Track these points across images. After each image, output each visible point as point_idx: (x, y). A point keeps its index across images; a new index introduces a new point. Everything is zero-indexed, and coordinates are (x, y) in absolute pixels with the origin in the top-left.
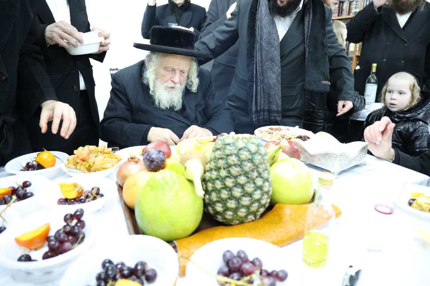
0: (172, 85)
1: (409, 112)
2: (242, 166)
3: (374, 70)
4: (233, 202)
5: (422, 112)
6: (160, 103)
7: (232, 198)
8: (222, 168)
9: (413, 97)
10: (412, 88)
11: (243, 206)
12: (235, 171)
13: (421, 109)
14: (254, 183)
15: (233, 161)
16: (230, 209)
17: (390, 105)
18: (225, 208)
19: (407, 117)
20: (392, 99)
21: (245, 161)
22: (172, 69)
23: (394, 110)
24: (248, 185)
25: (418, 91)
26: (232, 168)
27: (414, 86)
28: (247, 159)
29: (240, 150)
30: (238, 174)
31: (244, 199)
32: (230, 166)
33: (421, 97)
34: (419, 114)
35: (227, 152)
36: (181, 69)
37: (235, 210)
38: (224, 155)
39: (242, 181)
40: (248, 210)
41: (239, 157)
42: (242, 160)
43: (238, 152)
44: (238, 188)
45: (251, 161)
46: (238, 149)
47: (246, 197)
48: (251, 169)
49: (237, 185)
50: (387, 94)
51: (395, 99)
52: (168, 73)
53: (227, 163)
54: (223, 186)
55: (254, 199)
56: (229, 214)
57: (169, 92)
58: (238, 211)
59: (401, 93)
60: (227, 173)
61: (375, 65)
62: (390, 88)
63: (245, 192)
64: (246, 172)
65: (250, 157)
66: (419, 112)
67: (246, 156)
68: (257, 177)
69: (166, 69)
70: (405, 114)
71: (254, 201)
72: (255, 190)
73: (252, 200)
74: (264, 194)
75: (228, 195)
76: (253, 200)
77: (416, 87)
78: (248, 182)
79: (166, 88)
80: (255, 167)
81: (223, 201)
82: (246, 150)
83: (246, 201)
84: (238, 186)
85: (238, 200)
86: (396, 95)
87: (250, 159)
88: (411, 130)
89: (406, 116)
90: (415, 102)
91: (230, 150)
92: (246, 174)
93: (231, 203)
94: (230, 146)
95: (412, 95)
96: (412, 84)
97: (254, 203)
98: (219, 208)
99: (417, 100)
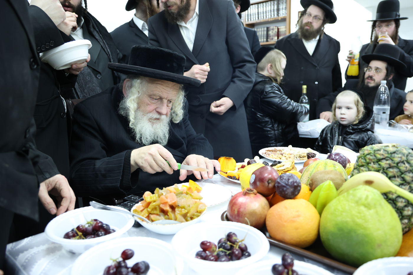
0: (156, 116)
1: (361, 124)
3: (305, 91)
4: (410, 208)
5: (369, 124)
6: (141, 138)
7: (409, 205)
9: (358, 111)
10: (356, 103)
12: (410, 177)
13: (369, 121)
15: (406, 167)
16: (405, 217)
17: (340, 119)
19: (360, 129)
20: (341, 114)
22: (158, 98)
23: (344, 123)
25: (362, 106)
26: (405, 175)
27: (358, 101)
32: (403, 173)
33: (365, 110)
34: (368, 125)
35: (397, 160)
36: (170, 98)
38: (394, 163)
41: (409, 163)
43: (407, 158)
46: (406, 155)
50: (337, 110)
51: (344, 114)
52: (153, 102)
53: (400, 171)
56: (405, 222)
57: (153, 123)
59: (348, 109)
60: (401, 180)
61: (305, 87)
62: (337, 105)
66: (367, 124)
69: (151, 96)
70: (358, 126)
75: (405, 202)
77: (360, 103)
79: (150, 120)
86: (344, 110)
88: (366, 139)
89: (359, 127)
90: (361, 116)
91: (399, 157)
93: (408, 211)
94: (397, 154)
95: (358, 109)
96: (356, 100)
99: (363, 113)
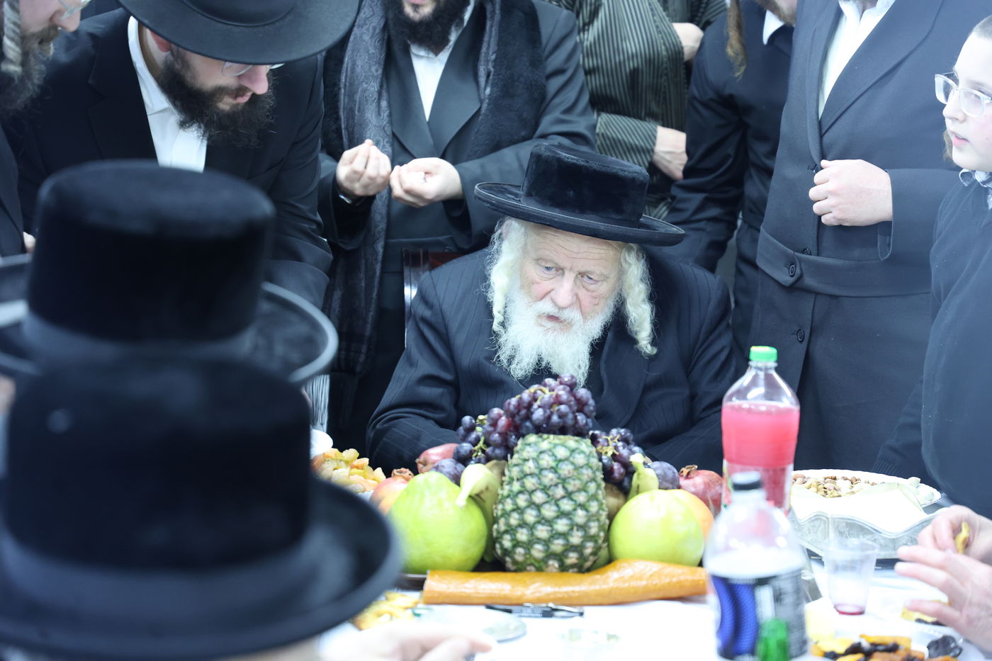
2: (540, 476)
4: (524, 531)
7: (524, 525)
8: (515, 478)
11: (539, 540)
12: (531, 483)
14: (557, 506)
15: (530, 468)
16: (521, 544)
18: (515, 542)
21: (546, 469)
22: (551, 265)
24: (547, 506)
26: (527, 479)
28: (548, 467)
29: (541, 452)
30: (533, 488)
31: (540, 527)
32: (526, 475)
37: (528, 546)
39: (539, 498)
40: (546, 547)
41: (538, 463)
42: (542, 467)
44: (532, 509)
45: (554, 470)
47: (543, 524)
48: (553, 483)
49: (532, 504)
52: (545, 275)
53: (522, 471)
54: (515, 507)
55: (556, 530)
56: (520, 553)
58: (532, 547)
60: (521, 486)
63: (541, 517)
64: (545, 486)
65: (554, 464)
67: (548, 461)
68: (563, 497)
69: (539, 262)
71: (555, 534)
72: (558, 517)
73: (552, 531)
74: (575, 528)
75: (519, 520)
76: (554, 532)
78: (546, 502)
80: (559, 481)
81: (512, 529)
82: (550, 453)
83: (542, 532)
84: (533, 506)
85: (532, 528)
87: (552, 468)
92: (545, 489)
93: (522, 534)
97: (558, 539)
98: (507, 542)
